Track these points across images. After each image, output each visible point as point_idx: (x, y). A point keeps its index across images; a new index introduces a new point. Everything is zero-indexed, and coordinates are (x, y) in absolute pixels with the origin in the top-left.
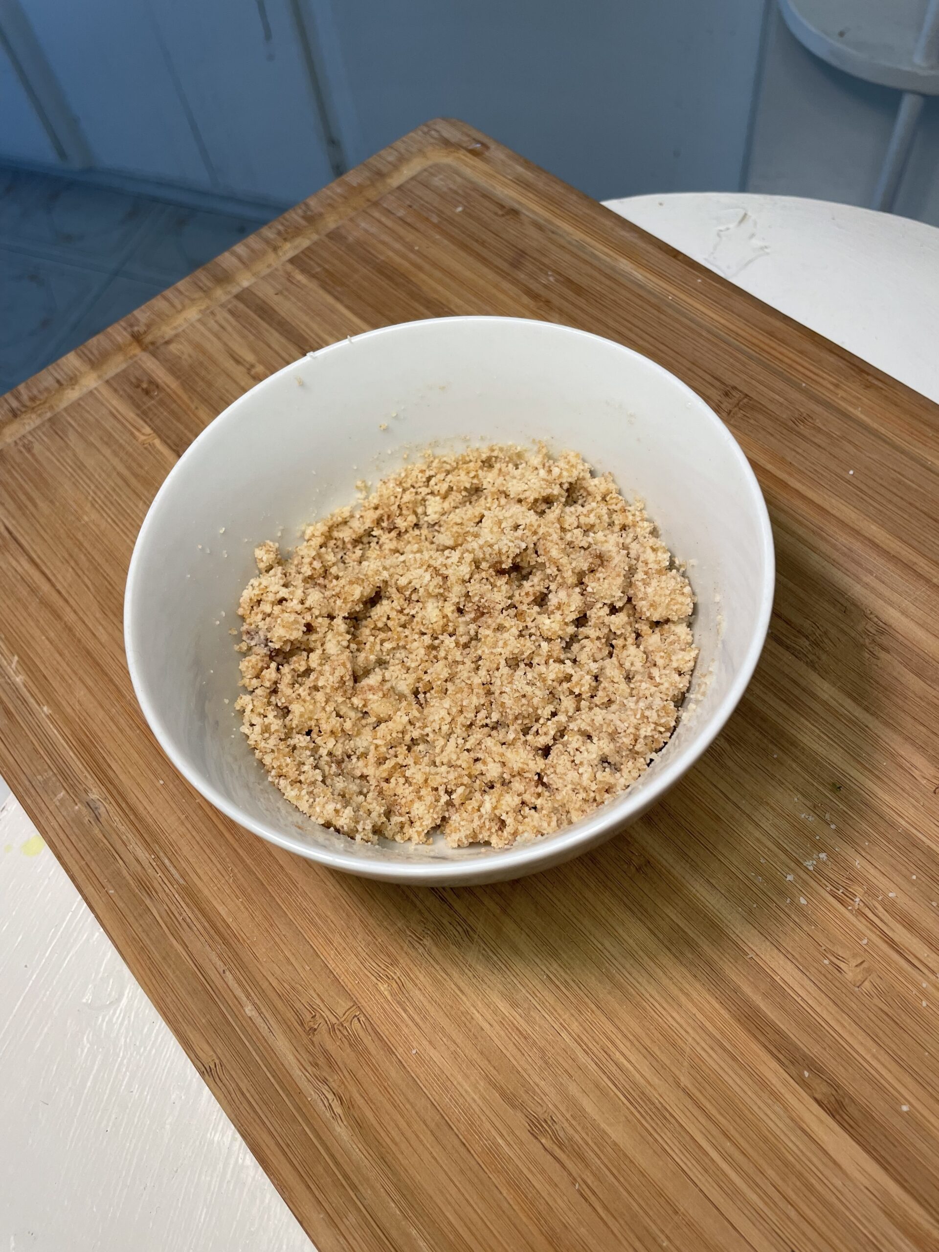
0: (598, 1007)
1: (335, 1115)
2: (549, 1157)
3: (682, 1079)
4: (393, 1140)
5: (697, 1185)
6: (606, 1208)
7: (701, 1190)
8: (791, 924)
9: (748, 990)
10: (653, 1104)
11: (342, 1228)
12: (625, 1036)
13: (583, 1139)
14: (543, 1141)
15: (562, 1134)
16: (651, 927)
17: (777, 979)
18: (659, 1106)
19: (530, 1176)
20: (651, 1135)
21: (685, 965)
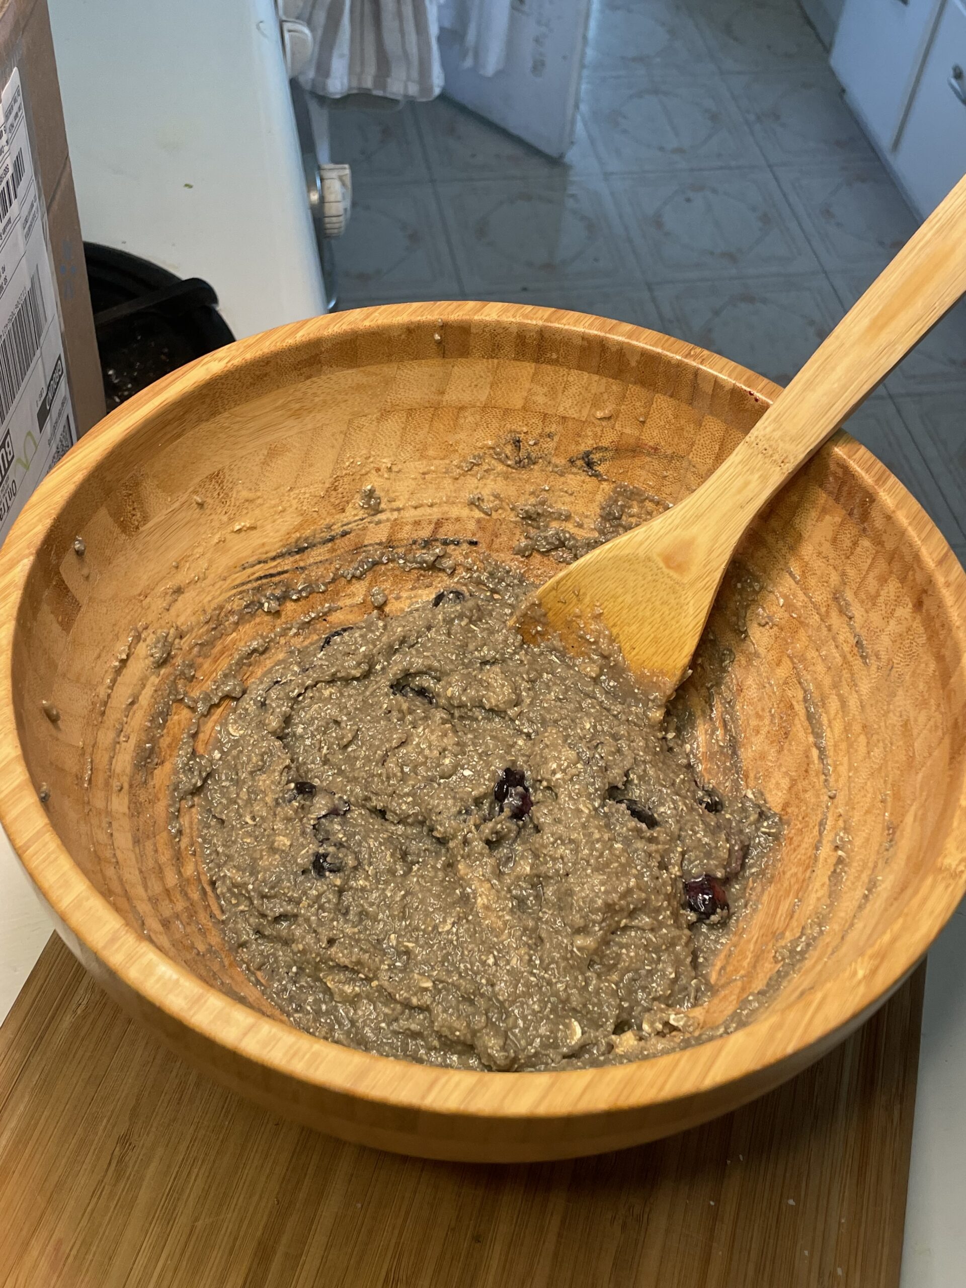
0: (222, 1142)
1: (75, 1012)
2: (109, 1158)
3: (201, 1222)
4: (75, 1053)
5: (134, 1264)
6: (93, 1210)
7: (131, 1270)
8: (350, 1250)
9: (284, 1240)
10: (174, 1210)
11: (10, 1052)
12: (211, 1169)
13: (130, 1175)
14: (117, 1149)
15: (127, 1158)
16: (297, 1150)
17: (303, 1258)
18: (174, 1216)
19: (92, 1151)
20: (153, 1218)
21: (281, 1187)
